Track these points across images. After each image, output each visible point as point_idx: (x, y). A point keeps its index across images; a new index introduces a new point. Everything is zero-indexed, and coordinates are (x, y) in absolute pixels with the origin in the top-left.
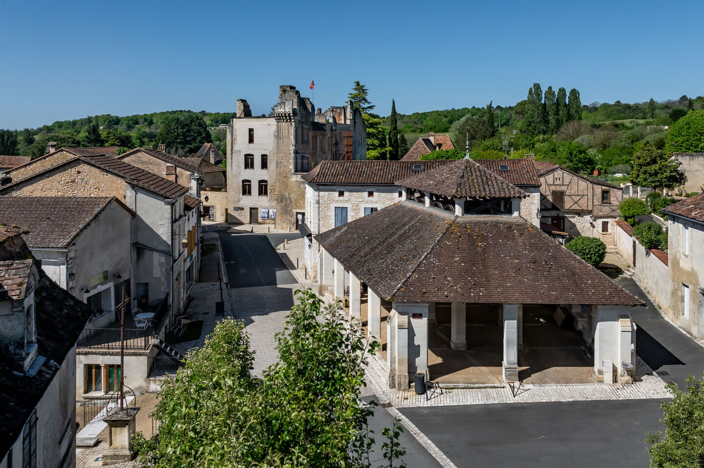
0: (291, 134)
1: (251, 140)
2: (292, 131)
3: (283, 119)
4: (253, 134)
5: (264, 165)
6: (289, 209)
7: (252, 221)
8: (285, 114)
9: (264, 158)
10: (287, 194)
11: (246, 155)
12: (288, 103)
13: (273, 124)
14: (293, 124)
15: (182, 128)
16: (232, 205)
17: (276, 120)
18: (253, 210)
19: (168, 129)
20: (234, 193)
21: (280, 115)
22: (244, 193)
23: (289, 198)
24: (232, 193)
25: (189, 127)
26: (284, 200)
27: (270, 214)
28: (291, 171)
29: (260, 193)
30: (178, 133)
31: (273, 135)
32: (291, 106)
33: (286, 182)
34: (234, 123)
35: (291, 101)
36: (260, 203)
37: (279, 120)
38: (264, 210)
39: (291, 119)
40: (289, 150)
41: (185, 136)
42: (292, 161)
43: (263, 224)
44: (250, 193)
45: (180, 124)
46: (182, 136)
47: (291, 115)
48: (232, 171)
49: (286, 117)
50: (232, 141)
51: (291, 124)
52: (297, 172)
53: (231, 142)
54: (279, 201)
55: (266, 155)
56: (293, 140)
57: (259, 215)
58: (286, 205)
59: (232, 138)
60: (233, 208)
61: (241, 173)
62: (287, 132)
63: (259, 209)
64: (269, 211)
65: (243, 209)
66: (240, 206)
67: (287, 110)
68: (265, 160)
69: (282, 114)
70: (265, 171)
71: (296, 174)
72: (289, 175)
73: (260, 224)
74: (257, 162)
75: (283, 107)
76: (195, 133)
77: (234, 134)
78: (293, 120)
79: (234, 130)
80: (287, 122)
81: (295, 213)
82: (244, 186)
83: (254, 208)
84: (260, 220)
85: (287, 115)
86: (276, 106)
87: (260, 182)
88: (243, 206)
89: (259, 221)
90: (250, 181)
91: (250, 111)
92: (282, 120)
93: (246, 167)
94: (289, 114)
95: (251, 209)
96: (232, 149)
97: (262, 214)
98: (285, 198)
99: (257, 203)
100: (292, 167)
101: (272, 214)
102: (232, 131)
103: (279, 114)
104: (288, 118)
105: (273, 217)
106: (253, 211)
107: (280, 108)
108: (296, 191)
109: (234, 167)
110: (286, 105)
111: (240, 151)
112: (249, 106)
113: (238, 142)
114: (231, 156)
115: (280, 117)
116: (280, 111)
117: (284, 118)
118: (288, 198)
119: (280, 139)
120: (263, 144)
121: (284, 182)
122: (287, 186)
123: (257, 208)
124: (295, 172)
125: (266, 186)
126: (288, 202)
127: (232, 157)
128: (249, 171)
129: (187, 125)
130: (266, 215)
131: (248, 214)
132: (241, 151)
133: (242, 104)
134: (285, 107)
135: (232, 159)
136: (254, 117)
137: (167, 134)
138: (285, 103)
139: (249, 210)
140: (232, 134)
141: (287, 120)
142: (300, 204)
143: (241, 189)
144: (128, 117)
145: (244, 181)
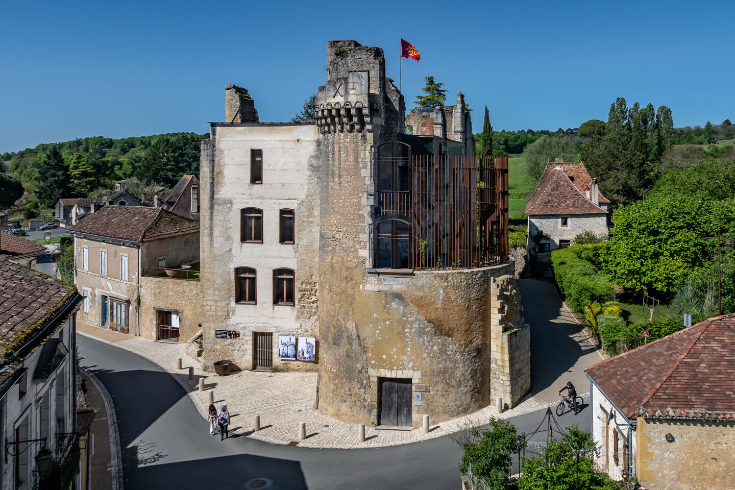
0: (365, 163)
1: (256, 177)
2: (367, 154)
3: (342, 124)
4: (261, 162)
5: (287, 235)
6: (359, 365)
7: (259, 361)
8: (348, 111)
9: (287, 218)
10: (351, 326)
11: (244, 211)
12: (356, 79)
13: (307, 139)
14: (370, 136)
15: (174, 151)
16: (212, 325)
17: (320, 126)
18: (259, 338)
19: (155, 153)
20: (217, 298)
21: (334, 112)
22: (240, 298)
23: (358, 336)
24: (212, 298)
25: (182, 150)
26: (344, 341)
27: (299, 349)
28: (363, 262)
29: (278, 299)
30: (168, 158)
31: (307, 166)
32: (365, 88)
33: (350, 292)
34: (217, 137)
35: (365, 75)
36: (276, 322)
37: (329, 125)
38: (286, 339)
39: (362, 124)
40: (359, 206)
41: (177, 162)
42: (365, 237)
43: (283, 371)
44: (253, 298)
45: (172, 147)
46: (173, 161)
47: (366, 111)
48: (212, 246)
49: (350, 117)
50: (213, 179)
51: (364, 137)
52: (380, 267)
53: (209, 180)
54: (330, 340)
55: (291, 212)
56: (368, 182)
57: (275, 350)
58: (348, 356)
59: (213, 172)
60: (213, 332)
61: (234, 252)
62: (351, 158)
63: (275, 336)
64: (297, 340)
65: (236, 335)
66: (231, 329)
67: (352, 98)
68: (288, 222)
69: (338, 111)
70: (287, 248)
71: (379, 274)
72: (357, 273)
73: (276, 370)
74: (271, 226)
75: (342, 91)
76: (190, 158)
77: (216, 163)
78: (369, 127)
79: (217, 153)
80: (351, 131)
81: (375, 380)
82: (240, 282)
83: (263, 334)
84: (277, 361)
85: (353, 112)
86: (322, 89)
87: (277, 272)
88: (238, 329)
89: (274, 364)
90: (253, 271)
91: (255, 112)
92: (339, 127)
93: (245, 237)
94: (359, 110)
95: (256, 335)
96: (212, 197)
97: (281, 347)
98: (345, 335)
99: (270, 321)
100: (365, 253)
101: (305, 349)
102: (213, 155)
103: (330, 111)
104: (355, 119)
105: (306, 355)
106: (262, 340)
107: (332, 93)
108: (377, 320)
109: (218, 240)
110: (350, 86)
111: (230, 202)
112: (252, 102)
113: (226, 180)
114: (209, 211)
115: (333, 118)
116: (332, 101)
117: (345, 120)
118: (355, 336)
119: (333, 175)
120: (283, 185)
121: (344, 292)
122: (351, 304)
123: (271, 334)
124: (374, 267)
125: (291, 282)
126: (356, 346)
127: (212, 215)
128: (249, 247)
129: (179, 148)
130: (290, 351)
131: (249, 347)
132: (234, 201)
133: (237, 97)
134: (346, 91)
135: (211, 219)
136: (263, 125)
137: (154, 159)
138: (346, 80)
139: (250, 339)
140: (213, 161)
141: (352, 127)
142: (389, 356)
143: (233, 288)
144: (123, 139)
145: (238, 271)
